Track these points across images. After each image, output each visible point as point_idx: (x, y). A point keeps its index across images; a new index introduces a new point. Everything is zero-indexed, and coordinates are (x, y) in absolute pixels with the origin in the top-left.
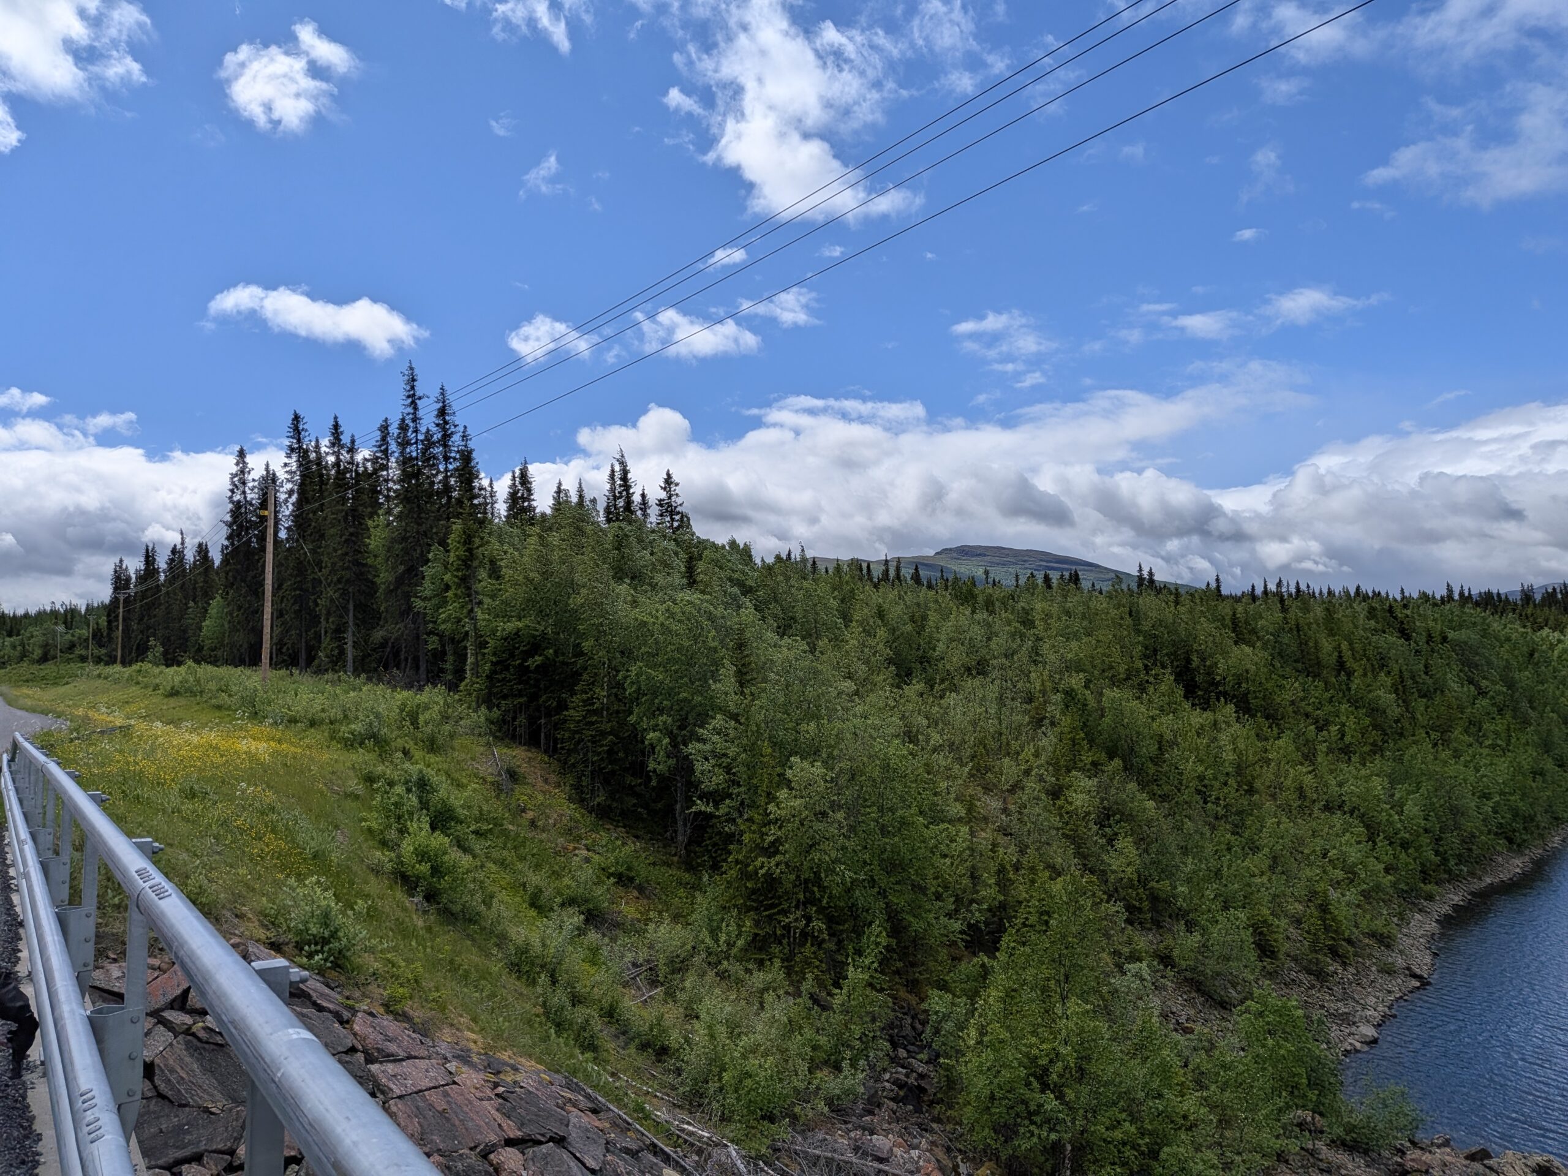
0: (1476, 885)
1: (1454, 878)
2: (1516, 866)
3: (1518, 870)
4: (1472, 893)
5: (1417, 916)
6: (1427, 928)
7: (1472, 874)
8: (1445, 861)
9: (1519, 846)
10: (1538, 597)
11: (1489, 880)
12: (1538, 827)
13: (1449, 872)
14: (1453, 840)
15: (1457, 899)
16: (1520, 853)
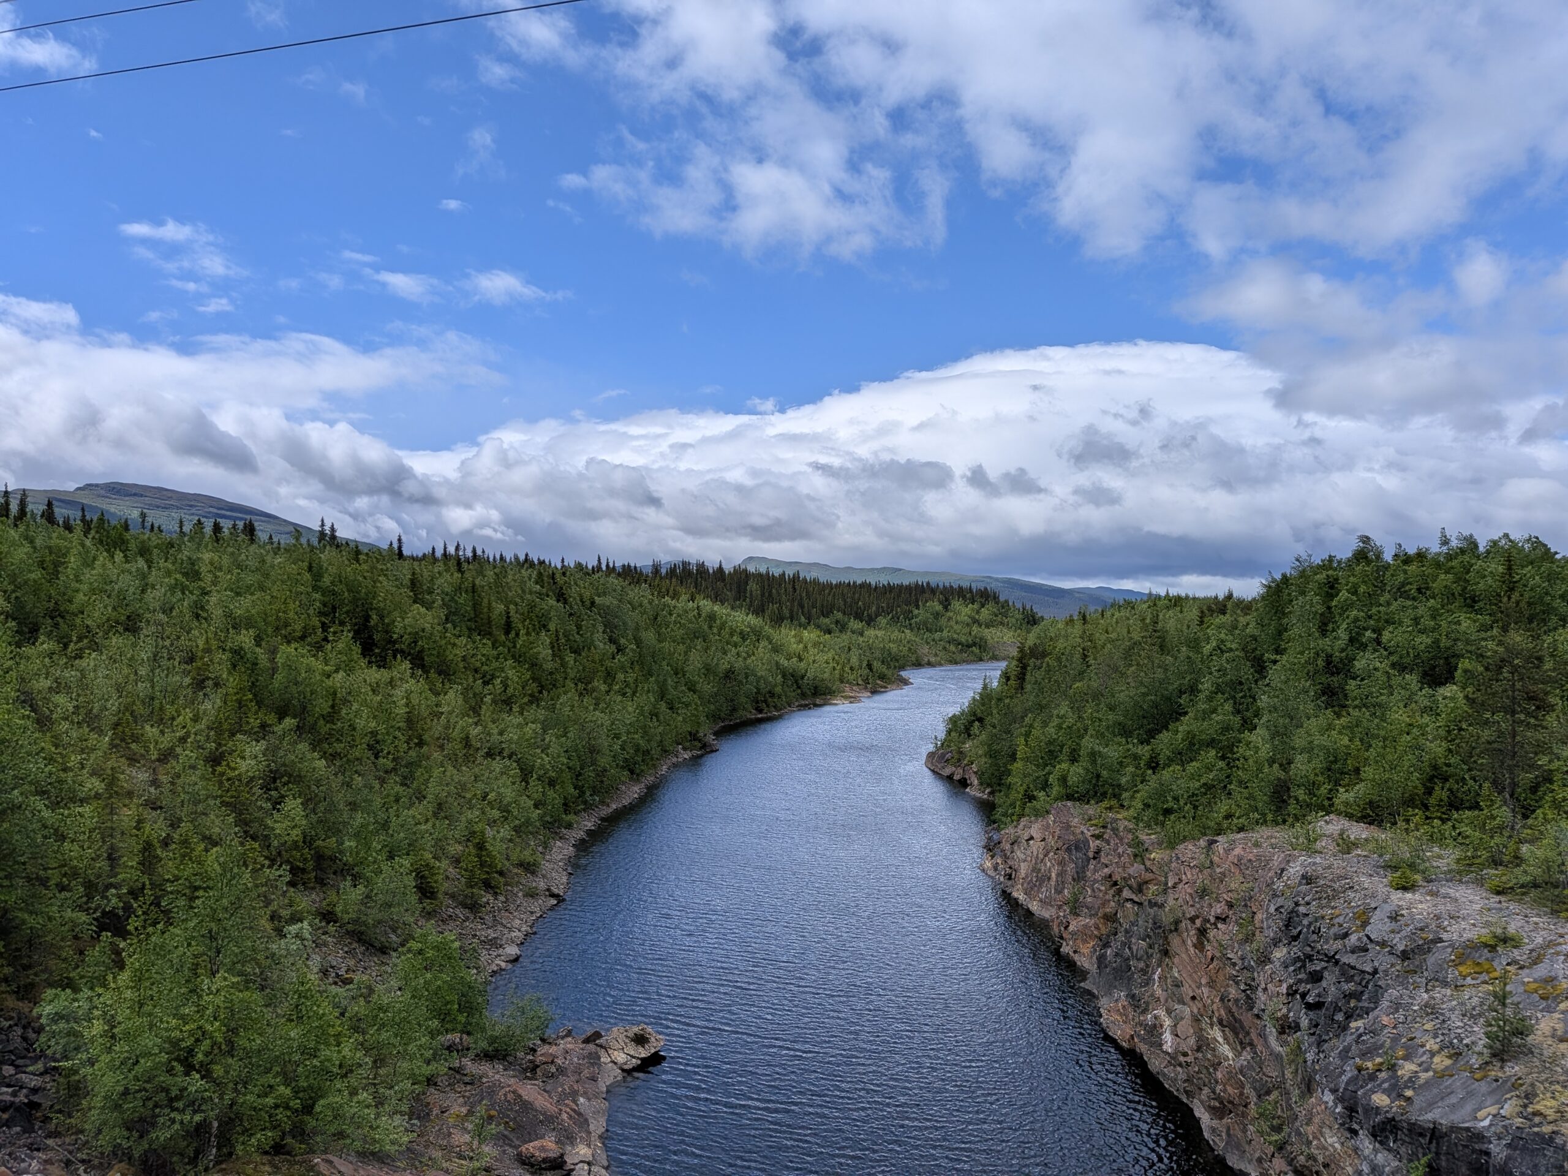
0: (605, 811)
1: (588, 807)
2: (635, 791)
3: (636, 796)
4: (602, 819)
5: (558, 843)
6: (565, 852)
7: (602, 802)
8: (582, 793)
9: (638, 775)
10: (663, 571)
11: (614, 806)
12: (652, 759)
13: (585, 802)
14: (590, 773)
15: (589, 825)
16: (638, 781)
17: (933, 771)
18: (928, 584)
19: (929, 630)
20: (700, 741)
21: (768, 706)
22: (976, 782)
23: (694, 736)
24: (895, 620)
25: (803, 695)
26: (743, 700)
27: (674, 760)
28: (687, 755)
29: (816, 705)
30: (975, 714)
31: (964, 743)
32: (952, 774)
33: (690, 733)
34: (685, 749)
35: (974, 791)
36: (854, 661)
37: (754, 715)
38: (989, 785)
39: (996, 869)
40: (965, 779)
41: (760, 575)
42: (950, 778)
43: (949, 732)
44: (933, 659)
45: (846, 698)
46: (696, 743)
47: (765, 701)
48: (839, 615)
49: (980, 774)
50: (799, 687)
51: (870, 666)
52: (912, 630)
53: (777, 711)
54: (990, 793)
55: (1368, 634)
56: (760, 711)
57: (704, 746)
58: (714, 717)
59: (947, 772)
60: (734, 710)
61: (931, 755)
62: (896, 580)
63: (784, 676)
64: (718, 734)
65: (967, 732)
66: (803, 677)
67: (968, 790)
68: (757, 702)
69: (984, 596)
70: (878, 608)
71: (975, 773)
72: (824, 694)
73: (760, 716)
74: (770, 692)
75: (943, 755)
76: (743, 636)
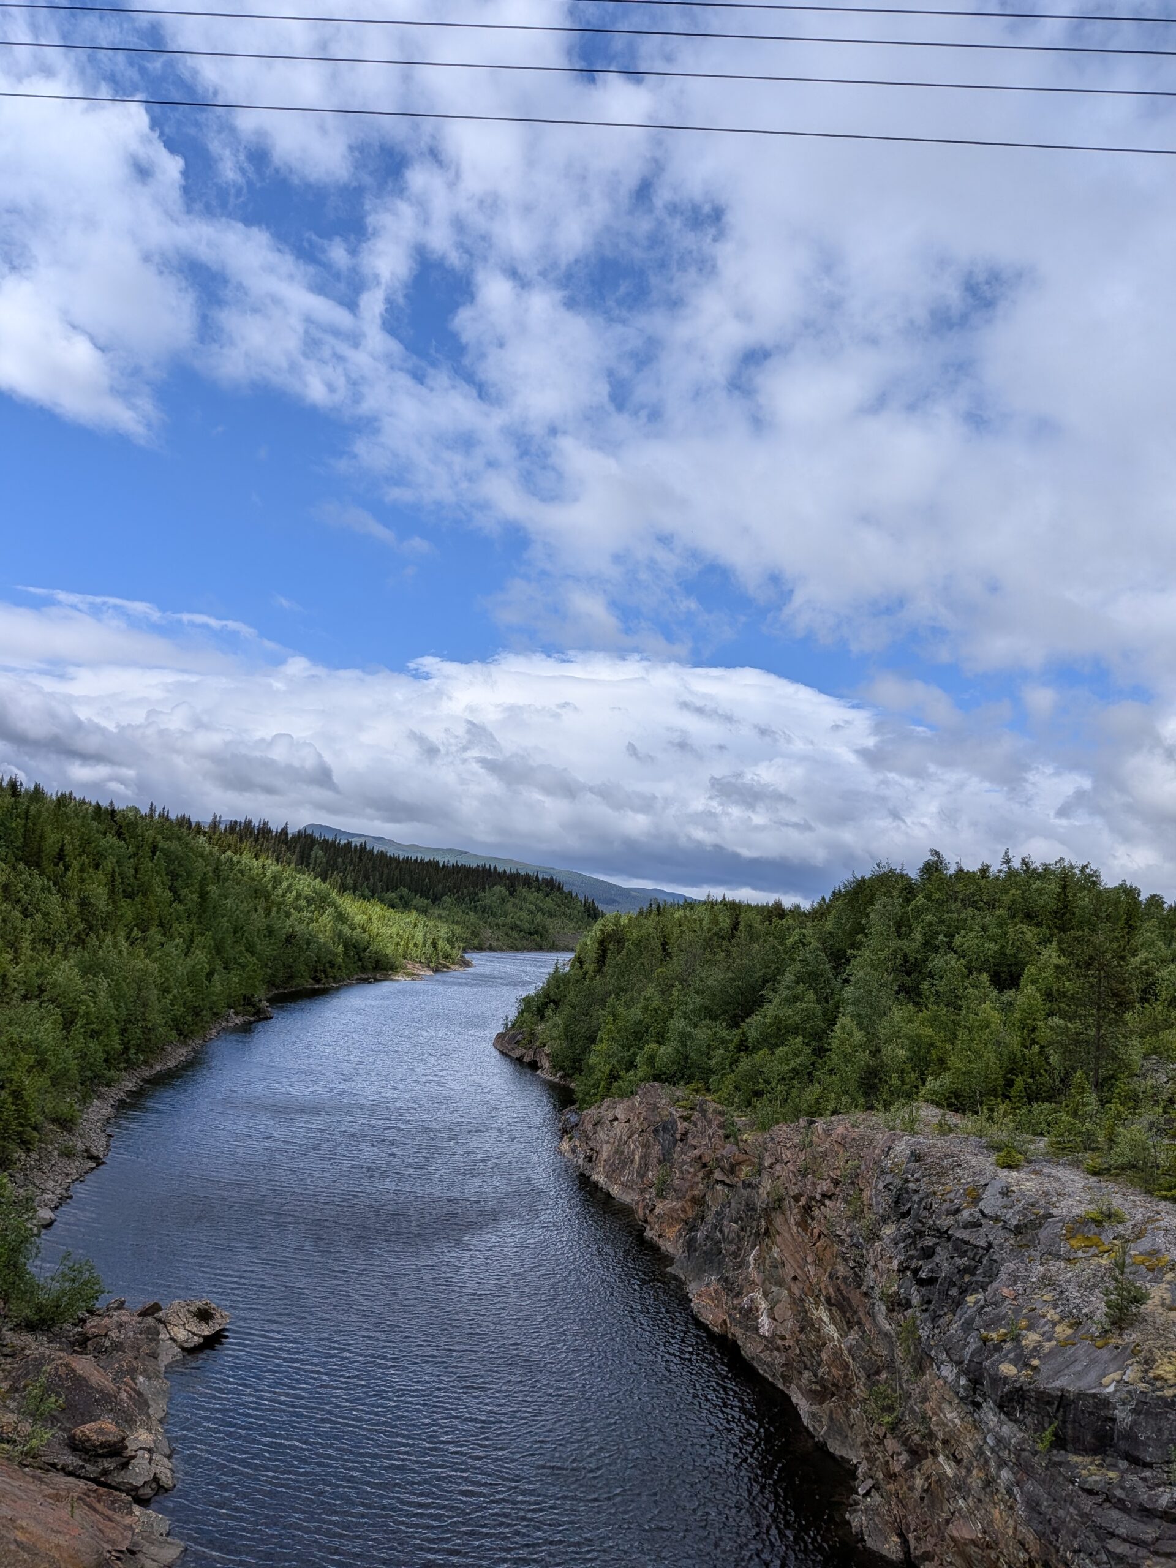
0: (147, 1073)
1: (131, 1066)
2: (181, 1054)
3: (182, 1058)
4: (144, 1080)
5: (96, 1102)
6: (104, 1112)
7: (145, 1062)
8: (126, 1049)
9: (186, 1036)
10: (222, 827)
11: (158, 1068)
12: (202, 1020)
13: (127, 1061)
14: (136, 1032)
15: (130, 1086)
16: (187, 1045)
17: (502, 1053)
18: (495, 868)
19: (494, 915)
20: (254, 1006)
21: (326, 977)
22: (547, 1065)
23: (248, 1000)
24: (459, 901)
25: (364, 969)
26: (302, 967)
27: (224, 1024)
28: (238, 1020)
29: (376, 980)
30: (548, 996)
31: (536, 1024)
32: (523, 1056)
33: (245, 997)
34: (236, 1014)
35: (544, 1074)
36: (419, 938)
37: (310, 985)
38: (562, 1068)
39: (574, 1151)
40: (536, 1062)
41: (326, 841)
42: (519, 1060)
43: (521, 1013)
44: (494, 944)
45: (408, 974)
46: (250, 1008)
47: (324, 971)
48: (405, 891)
49: (553, 1057)
50: (360, 960)
51: (434, 944)
52: (476, 912)
53: (335, 982)
54: (561, 1077)
55: (941, 937)
56: (318, 981)
57: (258, 1012)
58: (271, 983)
59: (517, 1053)
60: (291, 977)
61: (500, 1036)
62: (461, 861)
63: (346, 946)
64: (275, 1001)
65: (541, 1014)
66: (365, 950)
67: (538, 1073)
68: (316, 971)
69: (551, 886)
70: (444, 887)
71: (548, 1055)
72: (386, 969)
73: (317, 986)
74: (330, 962)
75: (514, 1036)
76: (309, 901)
